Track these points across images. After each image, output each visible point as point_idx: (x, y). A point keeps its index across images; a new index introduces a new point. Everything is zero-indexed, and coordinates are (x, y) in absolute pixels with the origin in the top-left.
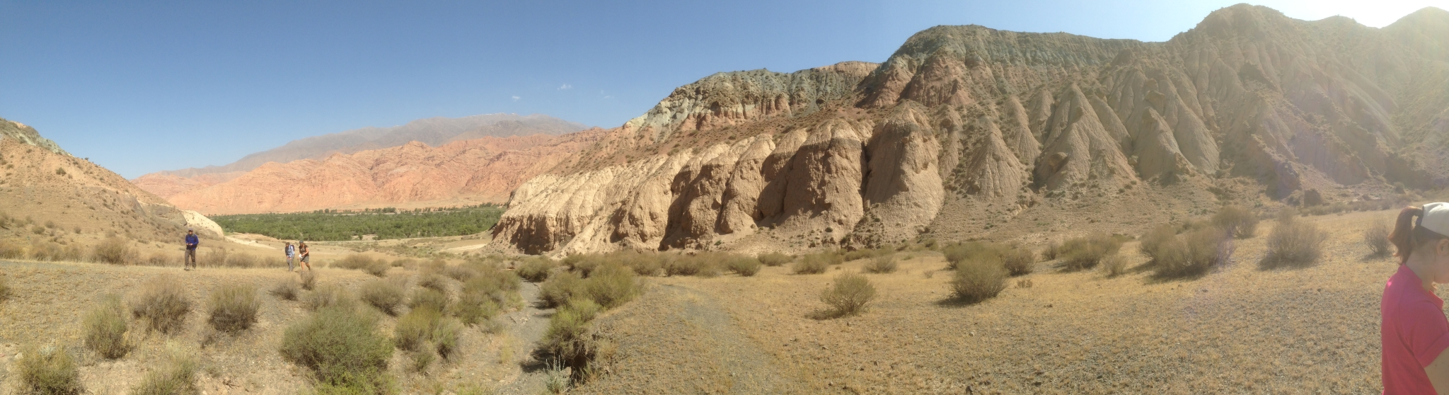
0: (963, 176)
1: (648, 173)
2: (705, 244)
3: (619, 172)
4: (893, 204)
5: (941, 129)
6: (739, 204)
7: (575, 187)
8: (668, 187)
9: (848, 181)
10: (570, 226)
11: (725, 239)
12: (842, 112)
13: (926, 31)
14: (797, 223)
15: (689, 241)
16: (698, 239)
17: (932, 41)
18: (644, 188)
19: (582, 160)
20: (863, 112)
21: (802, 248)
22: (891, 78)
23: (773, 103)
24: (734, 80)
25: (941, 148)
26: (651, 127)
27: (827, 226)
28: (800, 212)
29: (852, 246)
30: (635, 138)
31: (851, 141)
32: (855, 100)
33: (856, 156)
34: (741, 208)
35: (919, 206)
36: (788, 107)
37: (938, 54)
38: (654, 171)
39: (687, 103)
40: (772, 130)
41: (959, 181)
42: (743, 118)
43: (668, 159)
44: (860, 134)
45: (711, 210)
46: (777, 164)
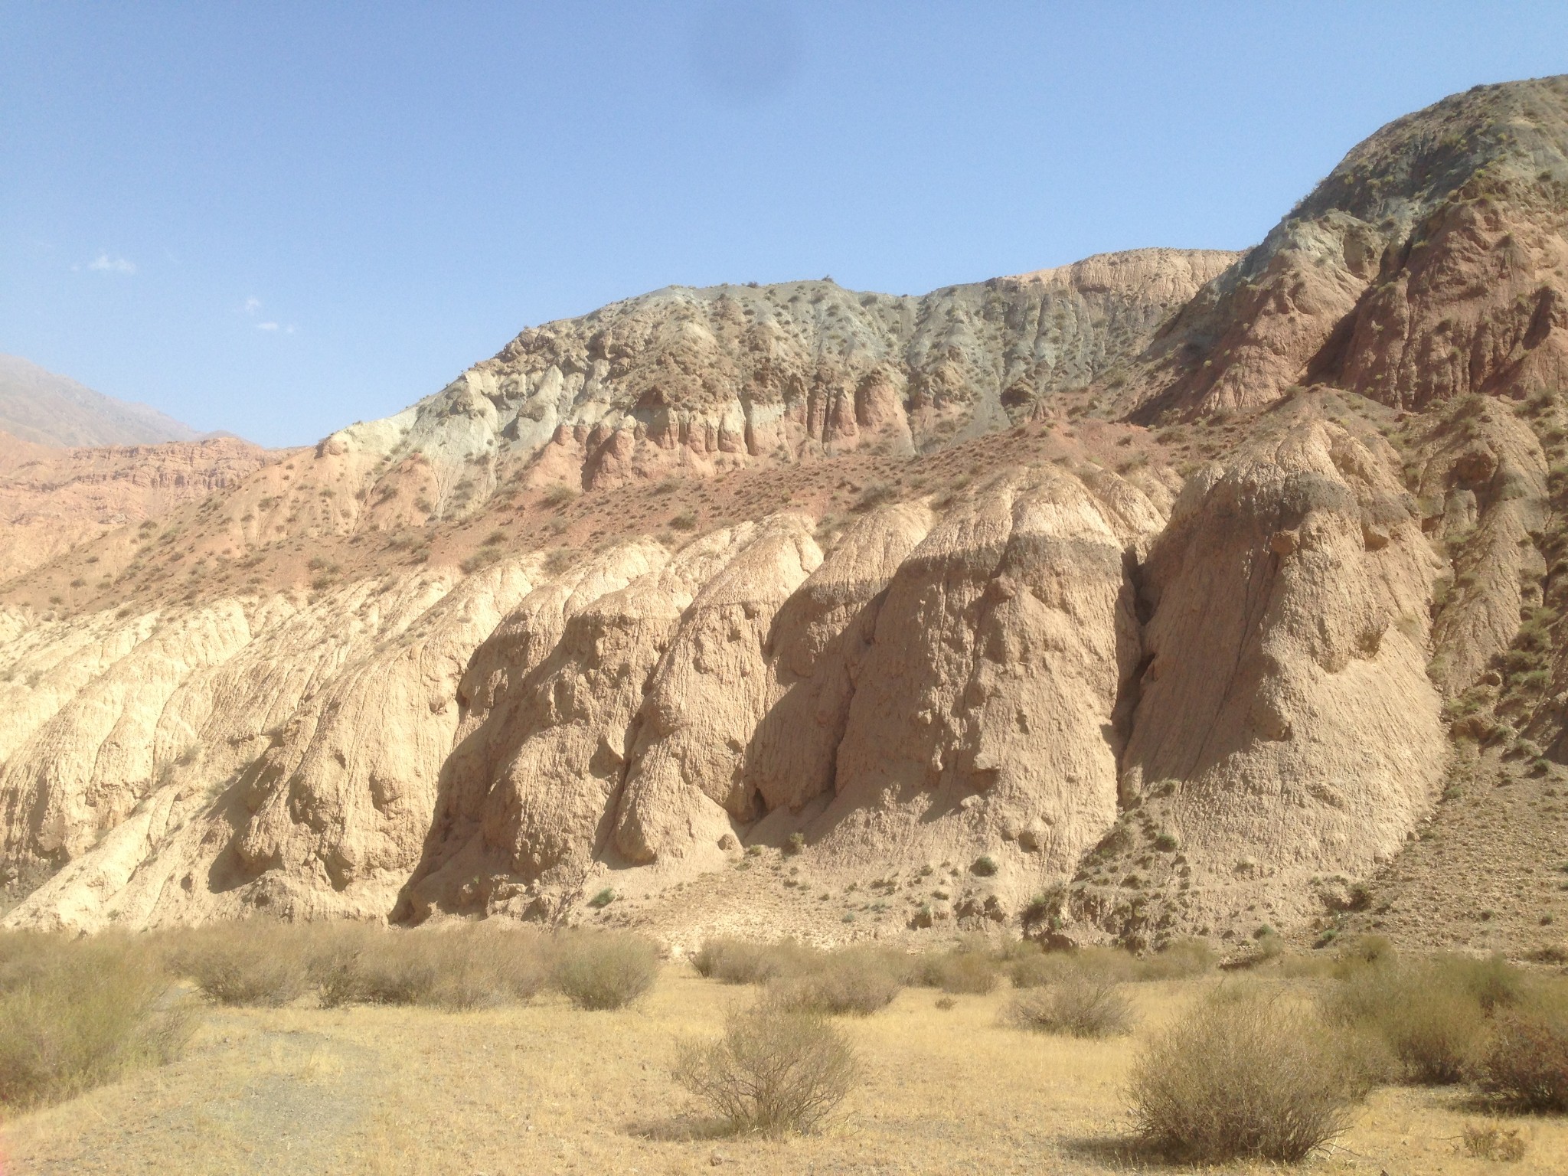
0: (1534, 687)
1: (383, 631)
2: (556, 901)
3: (276, 620)
4: (1229, 786)
5: (1449, 496)
6: (683, 760)
7: (94, 664)
8: (448, 688)
9: (1065, 690)
10: (49, 822)
11: (628, 883)
12: (1062, 440)
13: (1424, 115)
14: (877, 838)
15: (504, 887)
16: (536, 882)
17: (1447, 148)
18: (358, 685)
19: (144, 561)
20: (1143, 436)
21: (883, 928)
22: (1271, 305)
23: (849, 399)
24: (720, 315)
25: (1448, 572)
26: (424, 462)
27: (980, 854)
28: (888, 797)
29: (1067, 934)
30: (360, 496)
31: (1083, 548)
32: (1139, 390)
33: (1099, 601)
34: (690, 774)
35: (1332, 801)
36: (902, 416)
37: (1468, 195)
38: (403, 625)
39: (555, 386)
40: (818, 499)
41: (1517, 703)
42: (741, 453)
43: (457, 587)
44: (1119, 518)
45: (589, 778)
46: (821, 621)
